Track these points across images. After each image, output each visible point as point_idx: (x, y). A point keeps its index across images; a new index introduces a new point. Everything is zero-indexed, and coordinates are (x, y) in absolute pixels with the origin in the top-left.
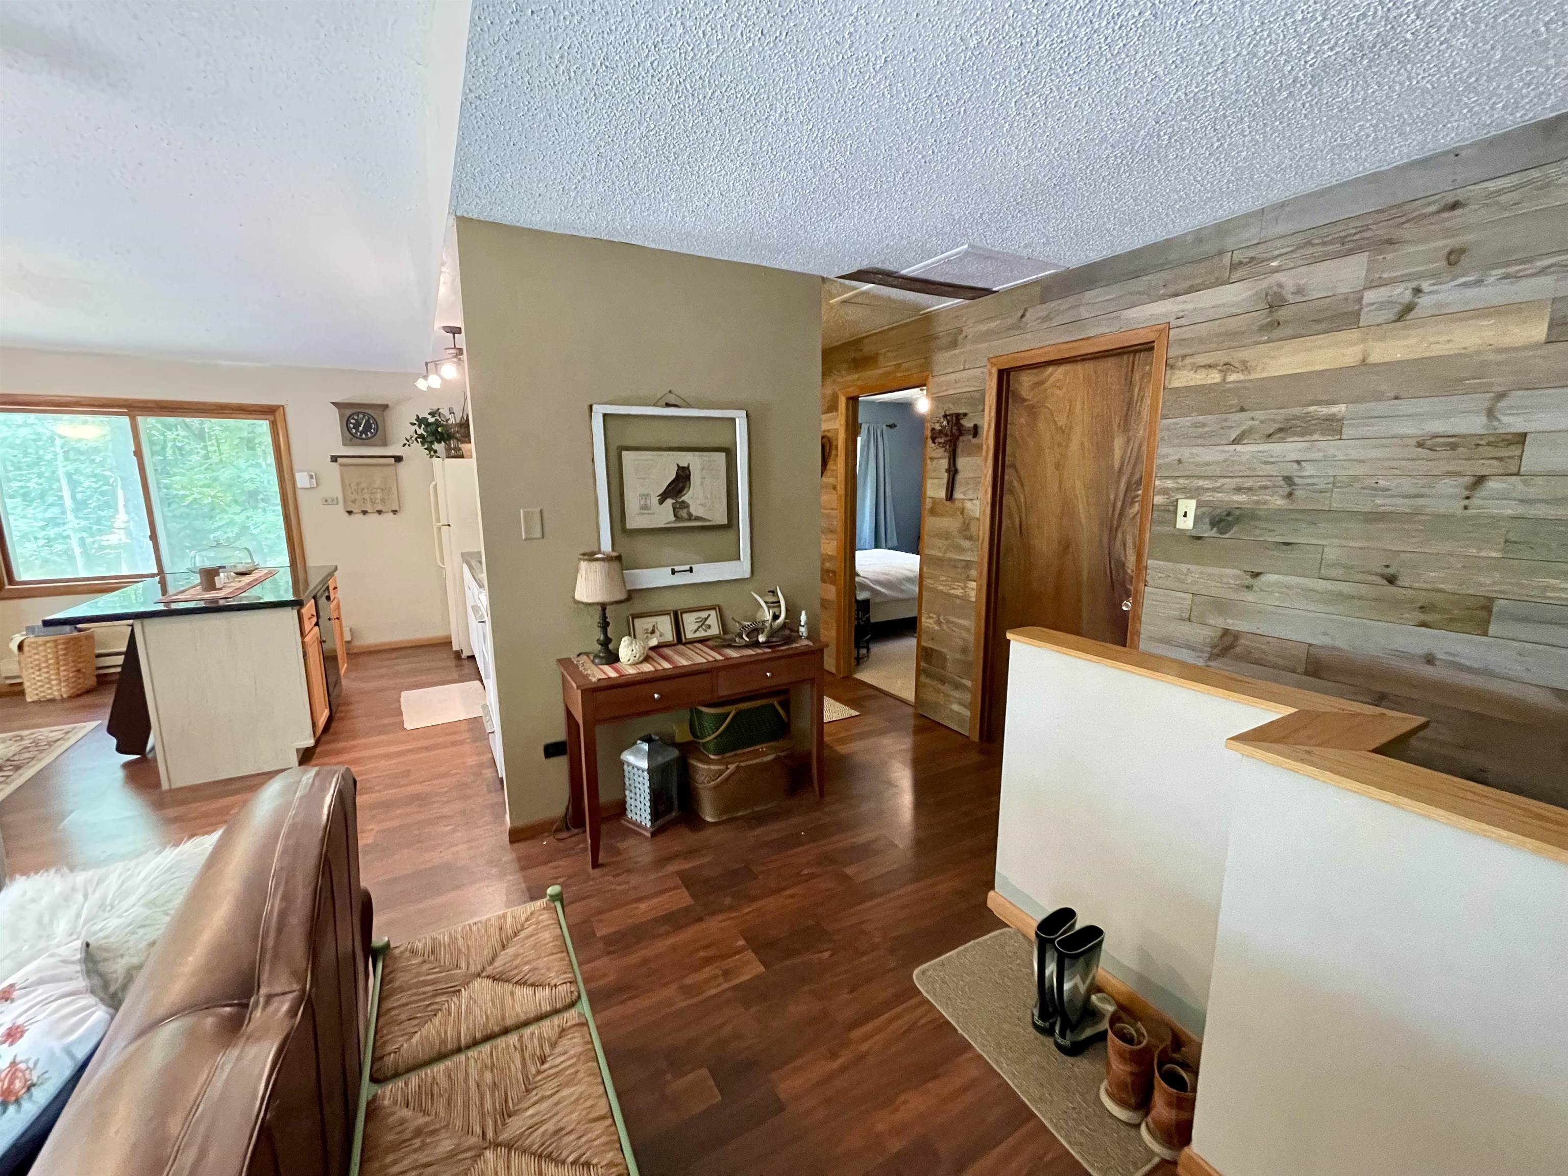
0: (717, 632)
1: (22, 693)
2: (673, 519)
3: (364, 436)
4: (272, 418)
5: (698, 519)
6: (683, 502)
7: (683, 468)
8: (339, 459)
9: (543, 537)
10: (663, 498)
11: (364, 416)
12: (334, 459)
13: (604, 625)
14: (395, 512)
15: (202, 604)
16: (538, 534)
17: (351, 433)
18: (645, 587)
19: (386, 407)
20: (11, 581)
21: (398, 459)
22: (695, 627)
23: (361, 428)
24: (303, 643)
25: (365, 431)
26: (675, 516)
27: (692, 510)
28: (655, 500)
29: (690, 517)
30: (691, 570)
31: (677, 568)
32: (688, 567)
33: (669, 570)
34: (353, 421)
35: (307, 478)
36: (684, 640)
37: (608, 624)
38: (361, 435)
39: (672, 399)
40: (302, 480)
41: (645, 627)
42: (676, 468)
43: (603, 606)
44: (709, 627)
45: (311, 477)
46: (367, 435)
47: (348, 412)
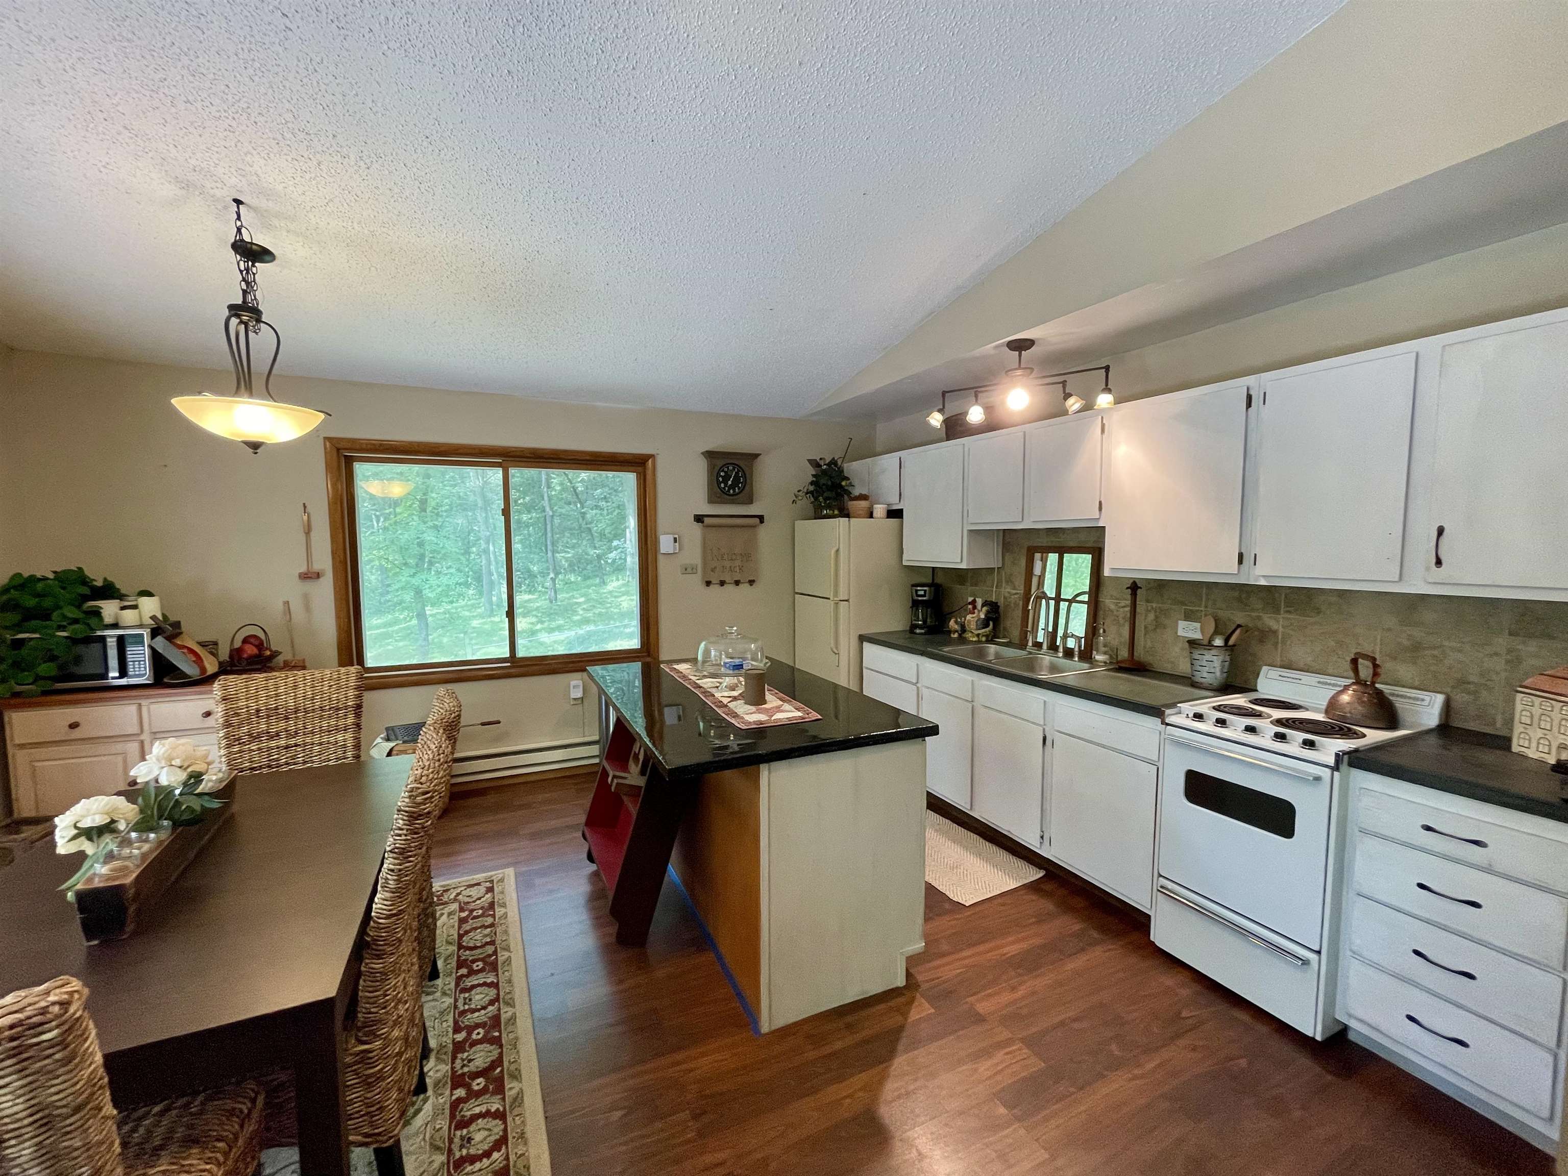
3: (731, 491)
4: (640, 469)
8: (706, 520)
11: (734, 469)
12: (699, 519)
14: (751, 582)
17: (719, 487)
19: (756, 456)
21: (761, 518)
23: (730, 483)
25: (732, 487)
34: (722, 474)
35: (672, 540)
38: (729, 491)
40: (666, 544)
45: (675, 540)
46: (734, 491)
47: (720, 463)
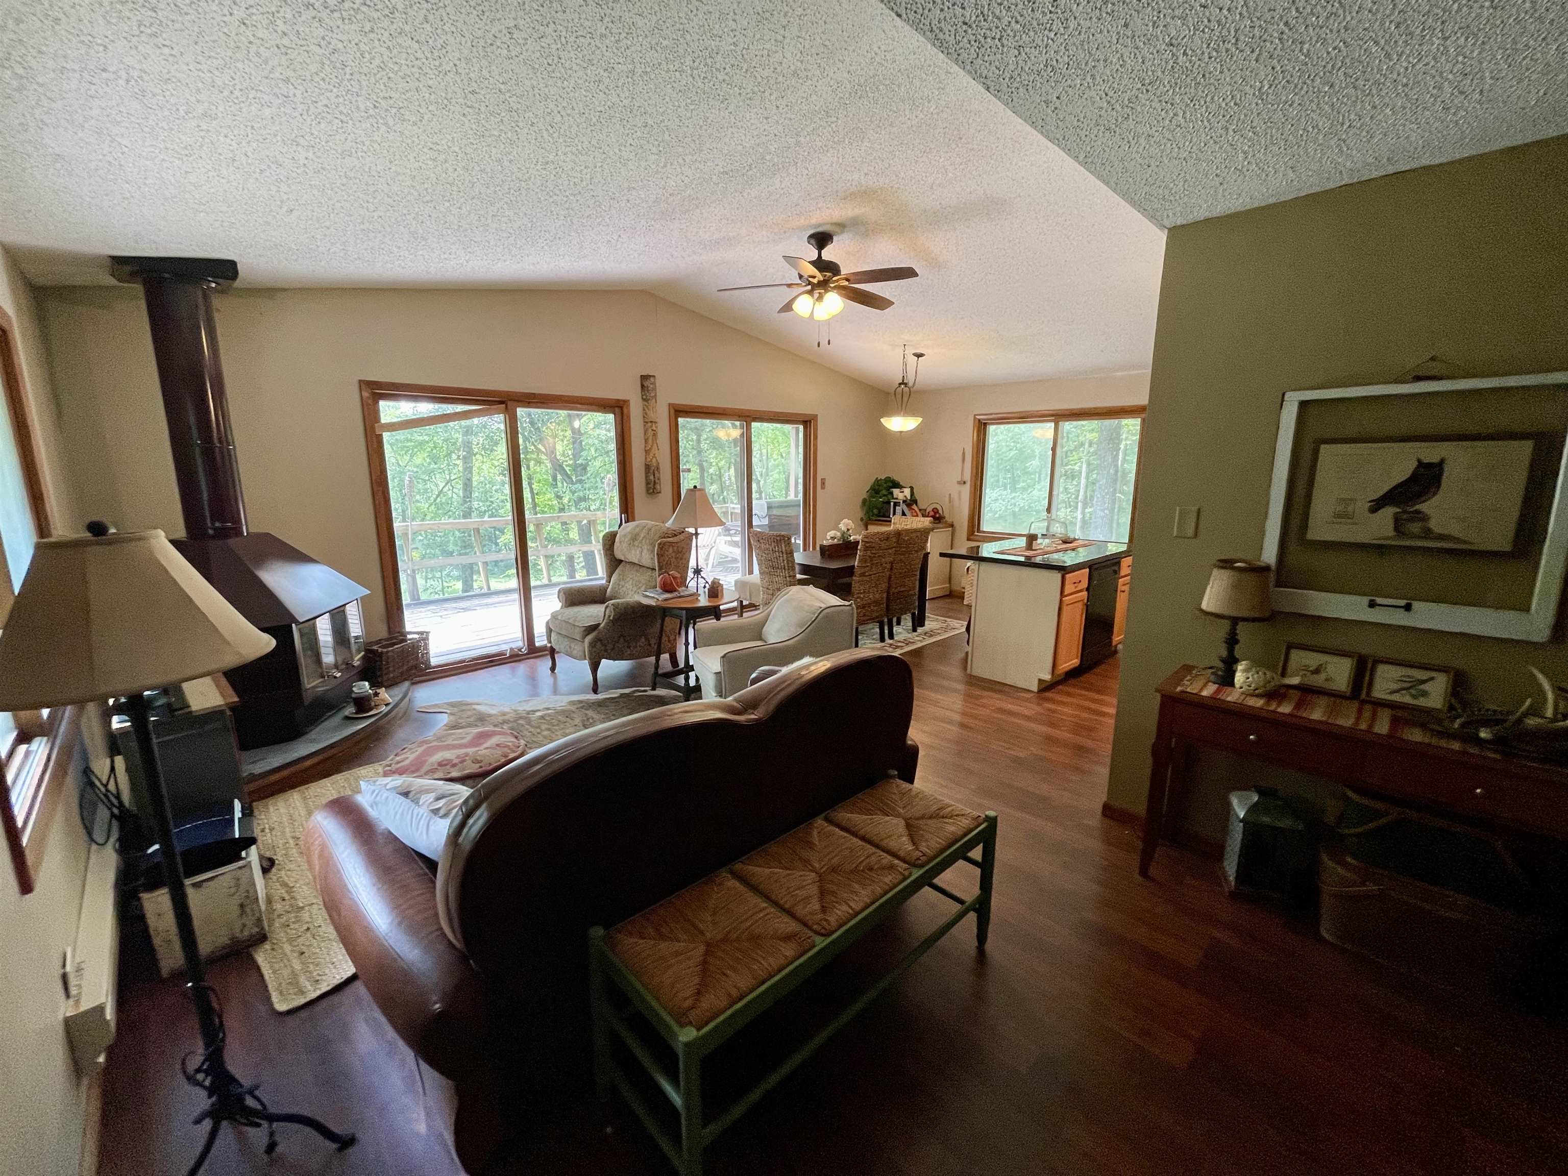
0: (1438, 706)
1: (963, 598)
2: (1391, 533)
5: (1441, 537)
6: (1418, 512)
7: (1430, 465)
9: (1196, 535)
10: (1377, 505)
13: (1232, 641)
15: (1022, 559)
16: (1190, 532)
18: (1317, 613)
20: (979, 531)
22: (1395, 686)
24: (1061, 601)
26: (1396, 529)
27: (1433, 524)
28: (1363, 506)
29: (1428, 533)
30: (1408, 608)
31: (1379, 600)
32: (1403, 603)
33: (1365, 600)
36: (1363, 696)
37: (1237, 642)
39: (1435, 368)
41: (1307, 662)
42: (1416, 464)
43: (1235, 621)
44: (1425, 694)
